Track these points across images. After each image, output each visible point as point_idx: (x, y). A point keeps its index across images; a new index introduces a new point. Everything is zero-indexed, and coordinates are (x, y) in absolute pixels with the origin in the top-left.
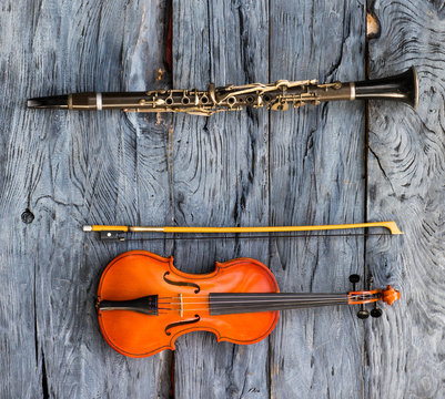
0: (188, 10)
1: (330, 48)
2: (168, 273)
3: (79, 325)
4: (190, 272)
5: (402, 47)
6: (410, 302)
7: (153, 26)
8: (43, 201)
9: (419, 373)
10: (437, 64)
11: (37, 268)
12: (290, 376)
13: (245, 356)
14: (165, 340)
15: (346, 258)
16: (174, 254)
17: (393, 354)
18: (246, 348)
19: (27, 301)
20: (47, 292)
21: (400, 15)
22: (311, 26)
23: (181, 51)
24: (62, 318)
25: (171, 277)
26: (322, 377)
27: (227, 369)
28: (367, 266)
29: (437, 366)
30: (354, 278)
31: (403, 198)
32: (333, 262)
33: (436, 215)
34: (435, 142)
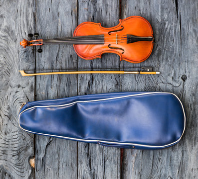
0: (114, 169)
1: (51, 152)
2: (122, 53)
3: (162, 30)
4: (113, 54)
5: (19, 153)
6: (16, 41)
7: (129, 162)
8: (177, 85)
9: (12, 9)
10: (4, 145)
11: (180, 55)
12: (69, 8)
13: (89, 17)
14: (124, 24)
15: (44, 59)
16: (120, 61)
17: (23, 17)
18: (88, 20)
19: (184, 41)
20: (176, 45)
21: (20, 167)
22: (59, 162)
23: (117, 151)
24: (169, 33)
25: (121, 51)
26: (55, 7)
27: (96, 11)
28: (35, 56)
29: (4, 12)
30: (40, 51)
31: (19, 86)
32: (50, 58)
33: (4, 79)
34: (4, 111)
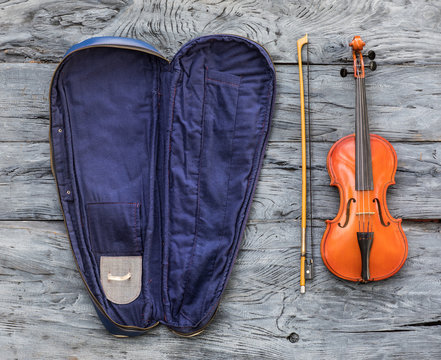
2: (339, 224)
3: (381, 297)
4: (338, 207)
5: (156, 35)
6: (363, 28)
8: (280, 325)
9: (420, 21)
10: (169, 6)
11: (335, 331)
12: (423, 126)
13: (406, 162)
14: (394, 227)
15: (327, 80)
16: (324, 220)
17: (406, 42)
18: (400, 161)
19: (362, 338)
20: (355, 322)
24: (375, 310)
25: (342, 222)
26: (424, 100)
27: (417, 176)
28: (334, 63)
29: (415, 6)
30: (344, 73)
31: (278, 34)
32: (330, 91)
33: (292, 7)
34: (233, 8)
